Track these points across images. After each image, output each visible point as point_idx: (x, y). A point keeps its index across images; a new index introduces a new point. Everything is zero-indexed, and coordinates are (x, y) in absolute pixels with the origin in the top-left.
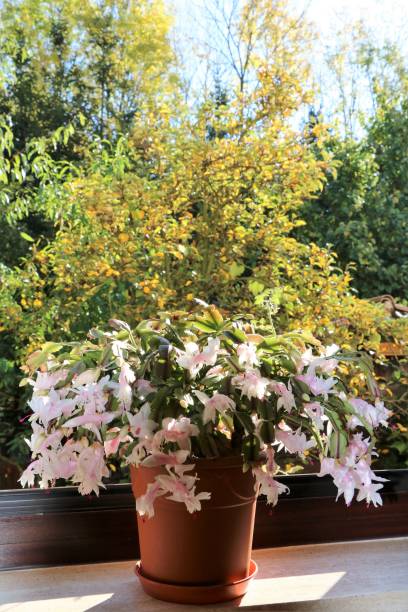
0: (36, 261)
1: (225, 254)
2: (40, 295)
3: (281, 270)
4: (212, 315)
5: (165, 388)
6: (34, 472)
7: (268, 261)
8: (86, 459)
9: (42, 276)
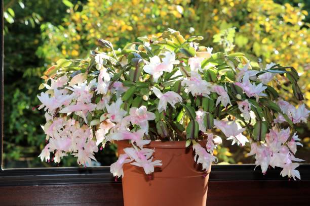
0: (73, 21)
1: (218, 14)
2: (77, 46)
3: (261, 26)
4: (178, 39)
5: (134, 87)
6: (50, 150)
7: (251, 20)
8: (78, 137)
9: (78, 32)
